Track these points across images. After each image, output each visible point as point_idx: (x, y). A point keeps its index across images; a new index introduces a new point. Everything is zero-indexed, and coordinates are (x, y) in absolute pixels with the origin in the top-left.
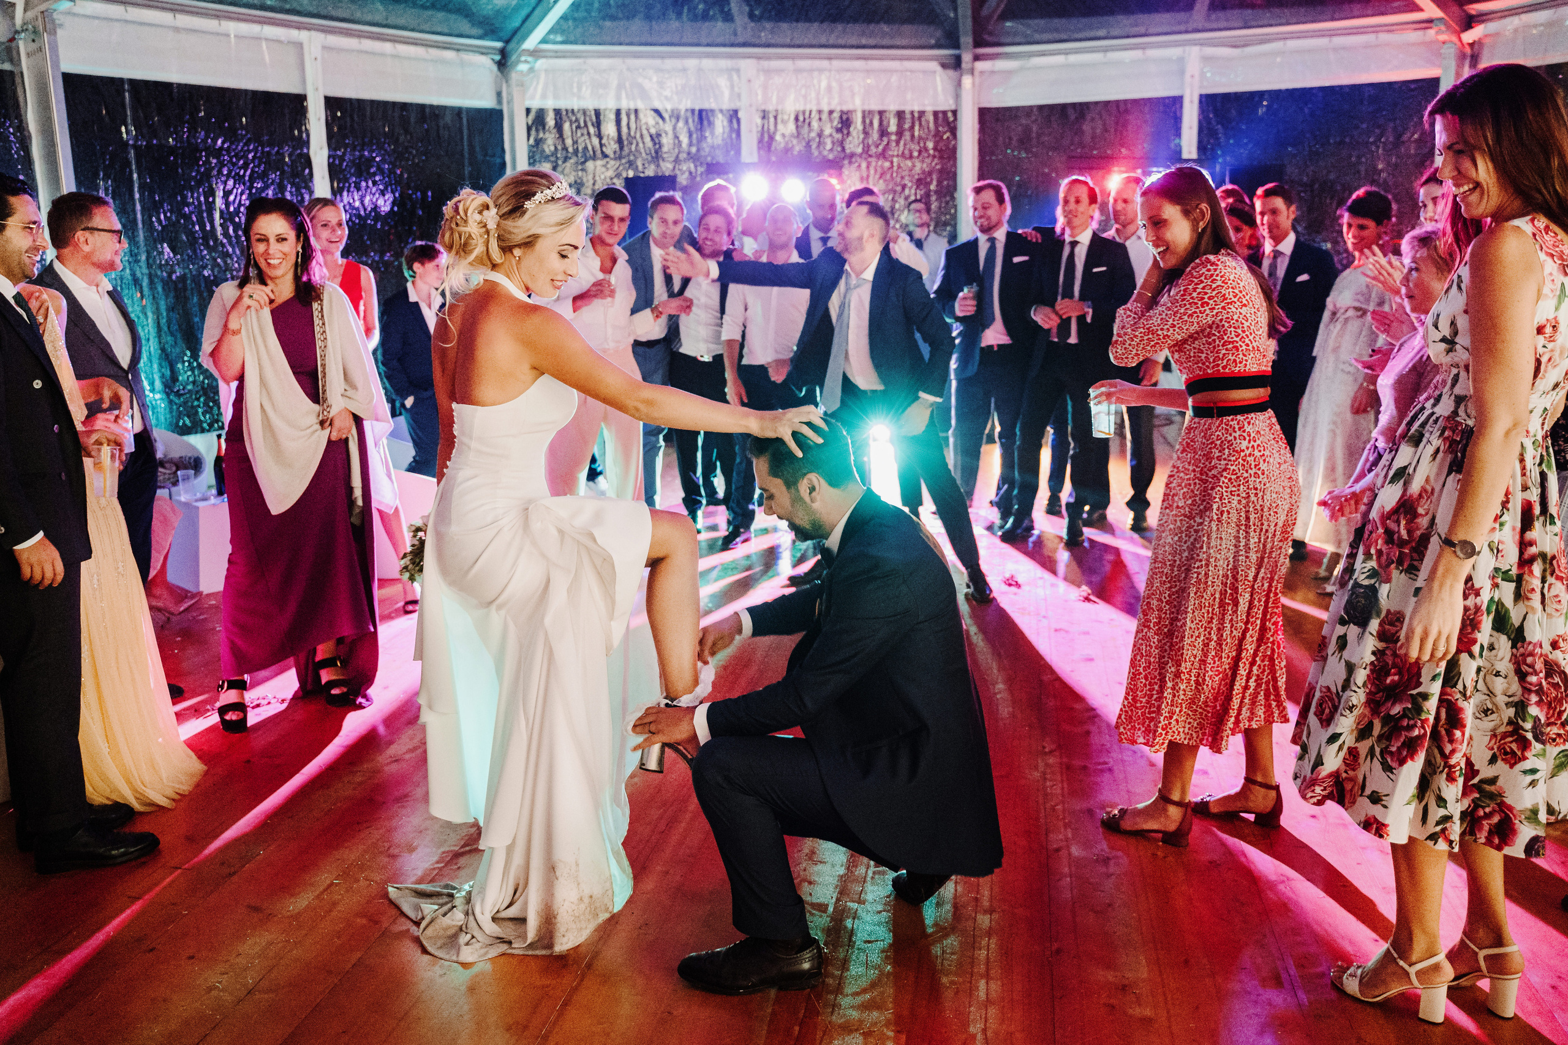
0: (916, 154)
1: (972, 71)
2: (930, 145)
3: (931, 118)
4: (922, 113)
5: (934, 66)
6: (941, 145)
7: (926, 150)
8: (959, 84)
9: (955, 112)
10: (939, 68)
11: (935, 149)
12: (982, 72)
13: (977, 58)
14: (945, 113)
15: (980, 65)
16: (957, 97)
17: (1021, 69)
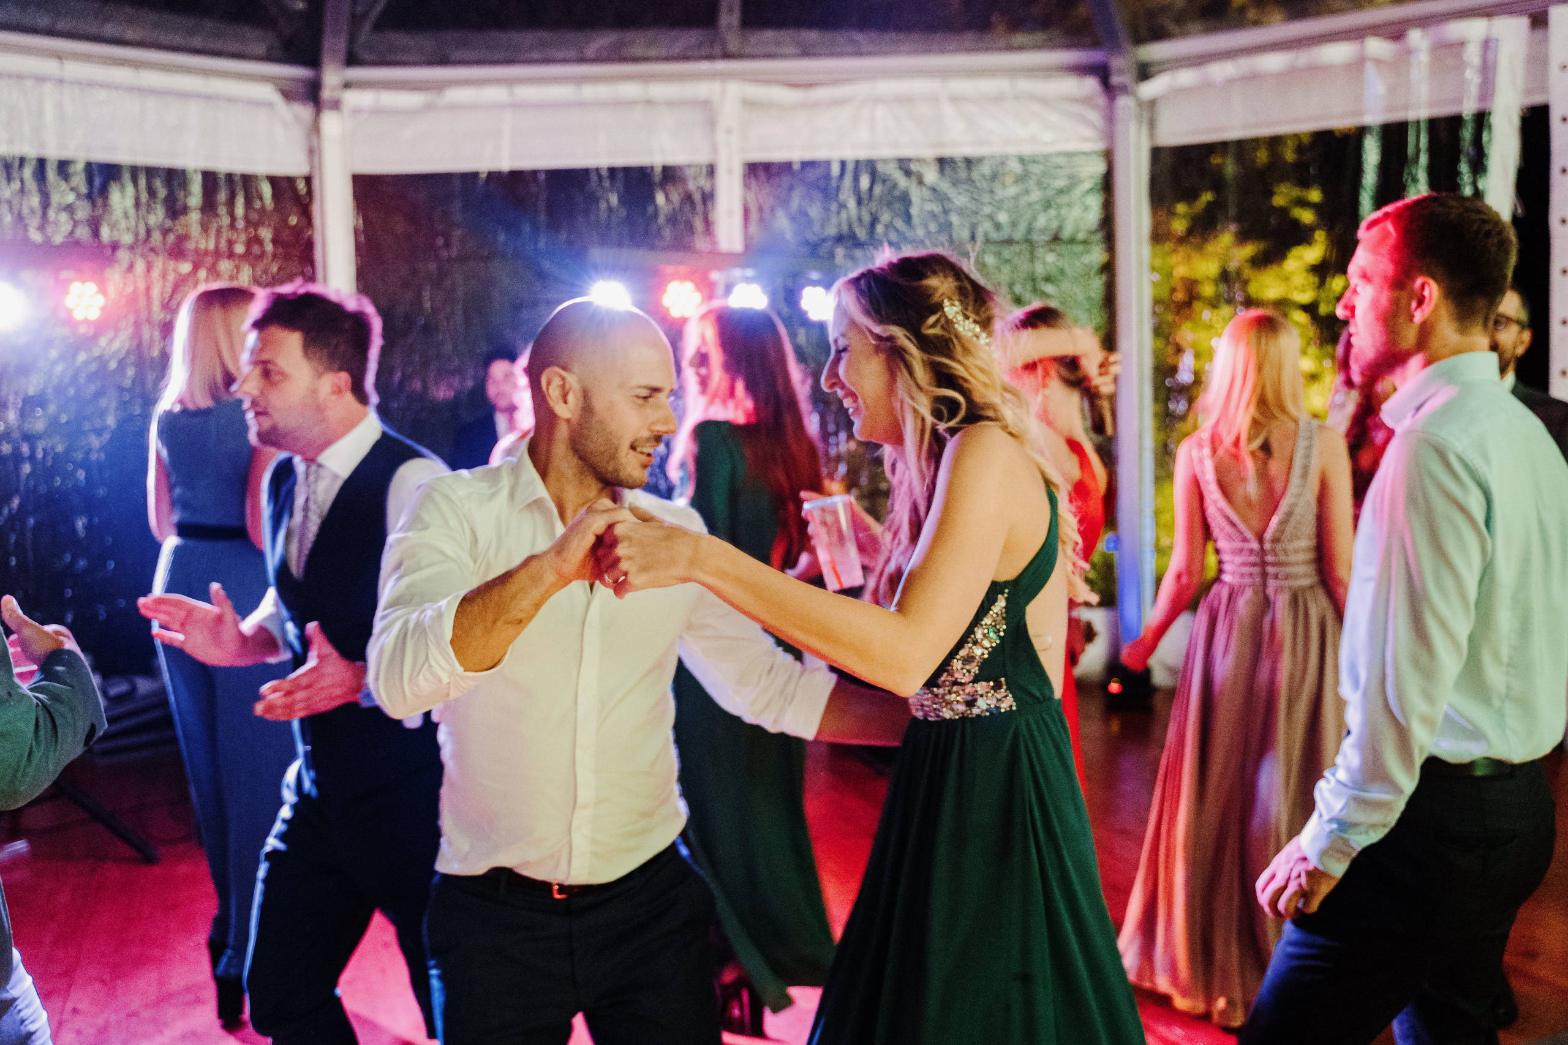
0: (240, 249)
1: (336, 105)
2: (266, 234)
3: (266, 190)
4: (248, 181)
5: (268, 92)
6: (285, 235)
7: (259, 241)
8: (315, 128)
9: (308, 180)
10: (277, 98)
11: (275, 241)
12: (356, 111)
13: (347, 85)
14: (291, 180)
15: (353, 98)
16: (313, 152)
17: (428, 107)
